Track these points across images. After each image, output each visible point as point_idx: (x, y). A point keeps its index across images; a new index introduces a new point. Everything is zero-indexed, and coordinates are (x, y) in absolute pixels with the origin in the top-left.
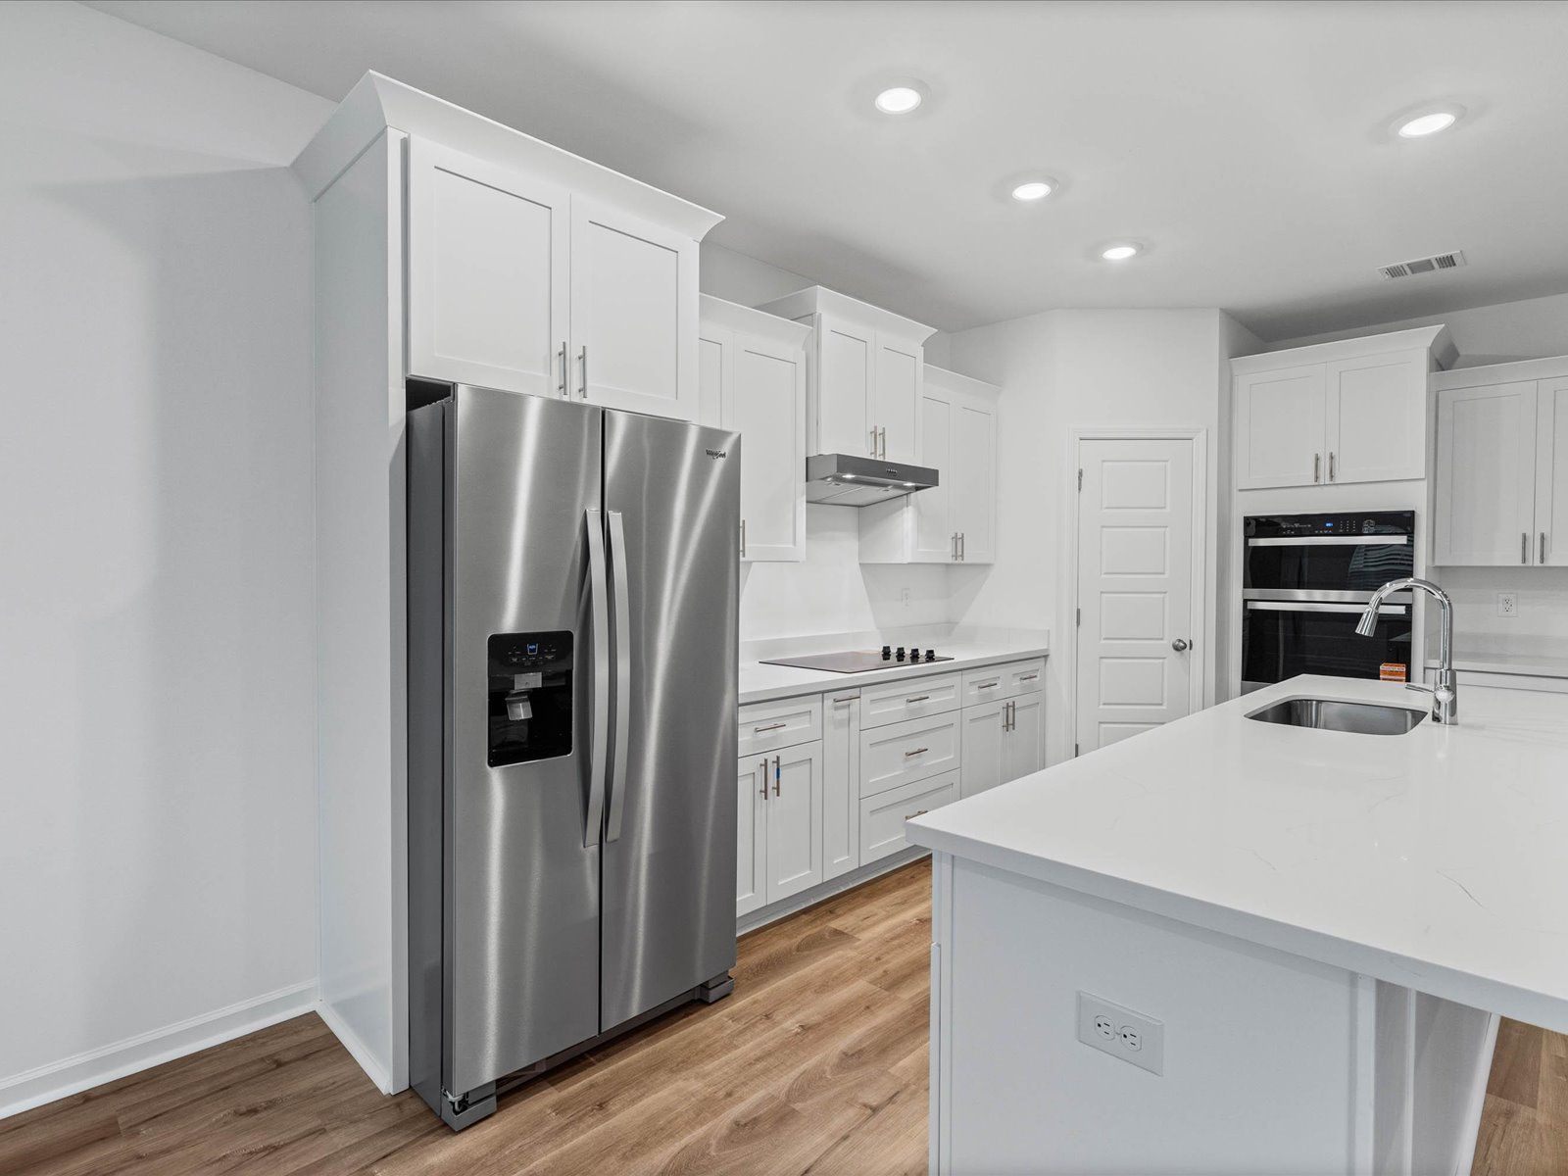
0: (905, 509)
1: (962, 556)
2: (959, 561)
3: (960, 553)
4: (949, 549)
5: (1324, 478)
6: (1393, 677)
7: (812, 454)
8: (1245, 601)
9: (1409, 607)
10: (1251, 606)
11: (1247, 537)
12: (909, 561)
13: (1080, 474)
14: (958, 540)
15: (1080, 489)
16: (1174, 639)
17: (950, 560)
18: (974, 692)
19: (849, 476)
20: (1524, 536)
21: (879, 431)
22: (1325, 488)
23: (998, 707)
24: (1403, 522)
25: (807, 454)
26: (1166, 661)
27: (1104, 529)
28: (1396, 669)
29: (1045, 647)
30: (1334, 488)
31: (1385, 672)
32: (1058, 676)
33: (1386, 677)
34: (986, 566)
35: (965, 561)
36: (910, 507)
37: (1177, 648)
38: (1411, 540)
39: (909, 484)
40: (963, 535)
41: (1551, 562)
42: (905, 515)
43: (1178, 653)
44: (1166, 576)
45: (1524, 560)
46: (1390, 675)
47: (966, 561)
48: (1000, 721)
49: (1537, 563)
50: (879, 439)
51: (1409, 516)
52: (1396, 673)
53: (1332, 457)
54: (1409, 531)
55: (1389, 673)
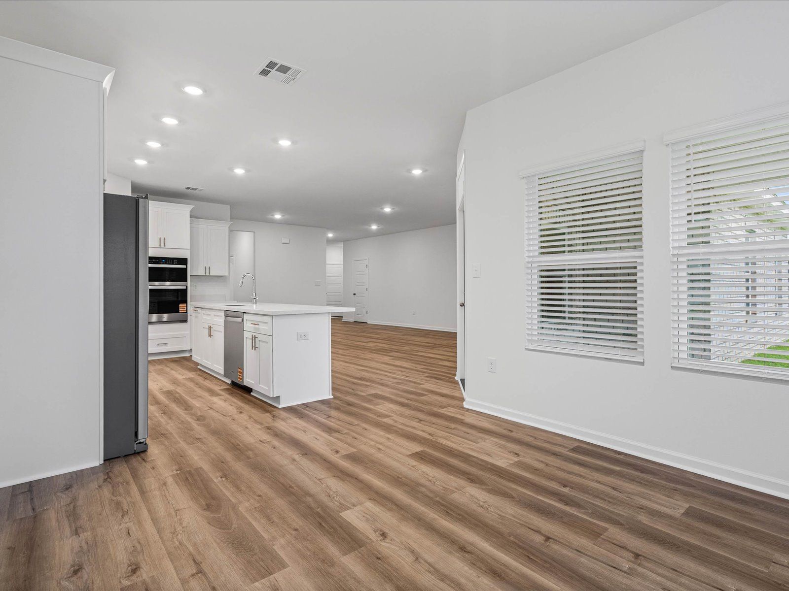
5: (162, 245)
9: (187, 287)
20: (205, 268)
22: (162, 249)
24: (184, 261)
28: (184, 305)
30: (164, 249)
31: (181, 307)
38: (187, 267)
41: (211, 274)
45: (205, 274)
49: (208, 275)
51: (186, 260)
52: (184, 307)
53: (165, 239)
54: (186, 264)
55: (182, 307)
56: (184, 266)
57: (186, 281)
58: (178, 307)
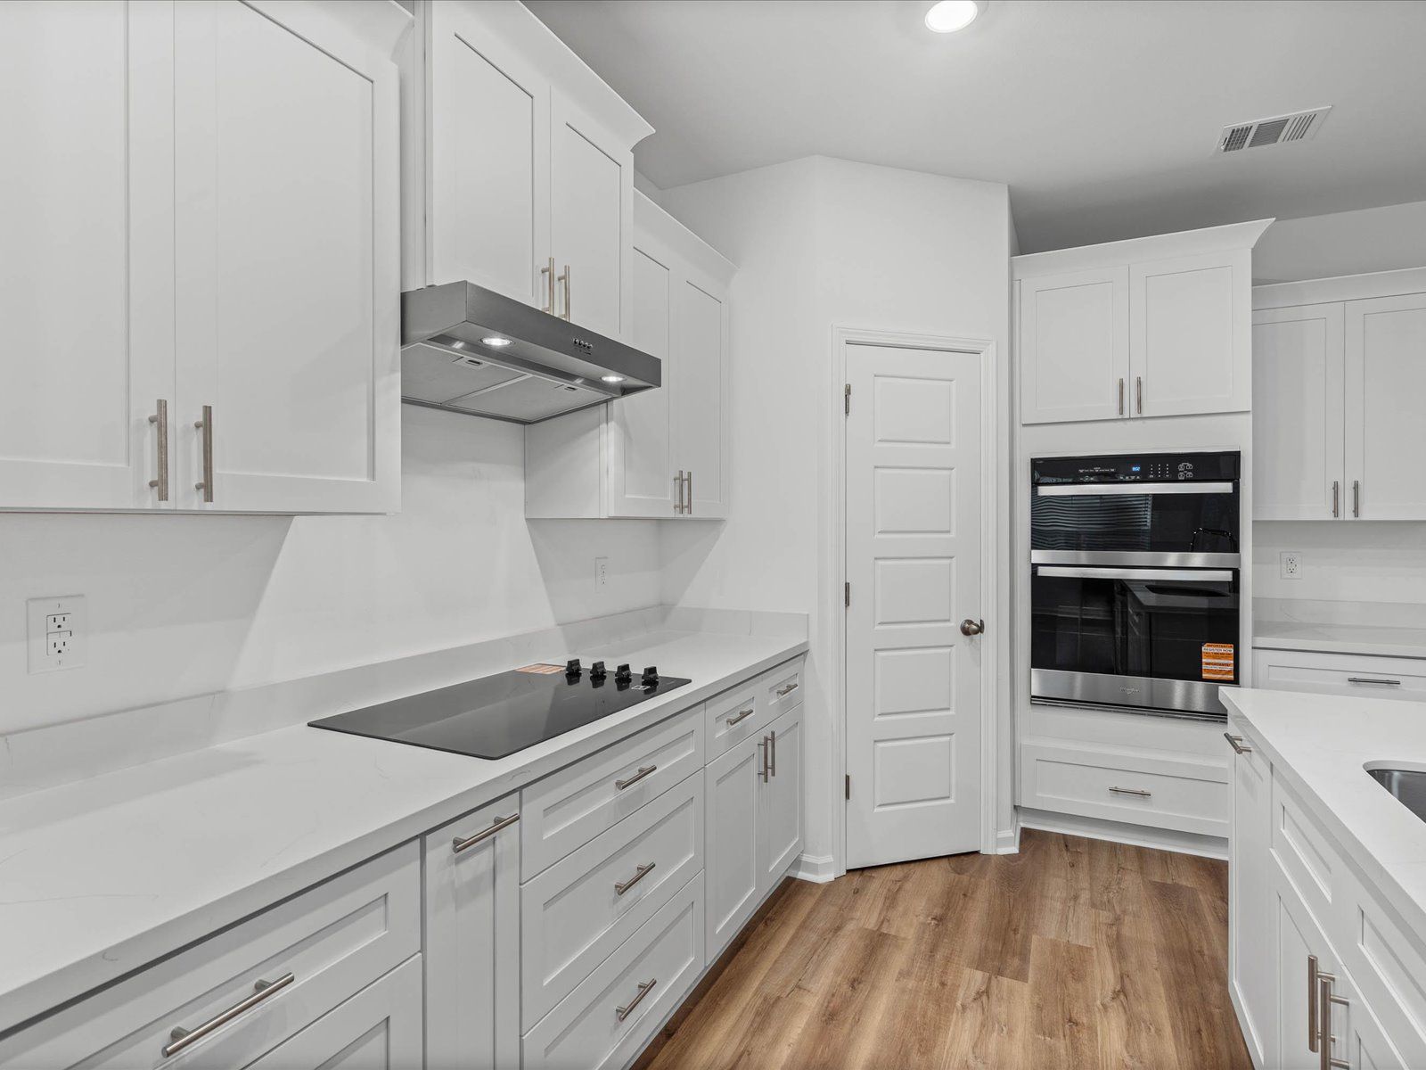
0: (604, 426)
1: (689, 506)
2: (686, 515)
3: (686, 503)
4: (670, 496)
6: (1217, 661)
7: (415, 284)
8: (1035, 567)
9: (1236, 573)
10: (1043, 572)
11: (1035, 484)
12: (612, 514)
13: (848, 391)
14: (684, 482)
15: (847, 412)
16: (962, 621)
17: (671, 514)
18: (722, 731)
19: (497, 342)
20: (1336, 486)
21: (559, 272)
22: (1129, 422)
23: (751, 745)
24: (1224, 465)
25: (402, 285)
26: (953, 649)
27: (879, 470)
28: (1222, 650)
29: (804, 640)
31: (1209, 655)
32: (821, 677)
33: (1210, 661)
34: (716, 522)
35: (693, 516)
36: (612, 424)
37: (966, 632)
38: (1236, 488)
39: (613, 379)
40: (690, 474)
41: (1365, 515)
42: (604, 438)
43: (967, 638)
44: (952, 535)
45: (1336, 512)
46: (1214, 658)
47: (696, 514)
48: (756, 766)
49: (1349, 516)
50: (559, 287)
51: (1235, 457)
52: (1222, 656)
53: (1139, 383)
54: (1234, 476)
55: (1213, 656)
56: (1226, 487)
57: (1235, 548)
58: (1199, 655)
